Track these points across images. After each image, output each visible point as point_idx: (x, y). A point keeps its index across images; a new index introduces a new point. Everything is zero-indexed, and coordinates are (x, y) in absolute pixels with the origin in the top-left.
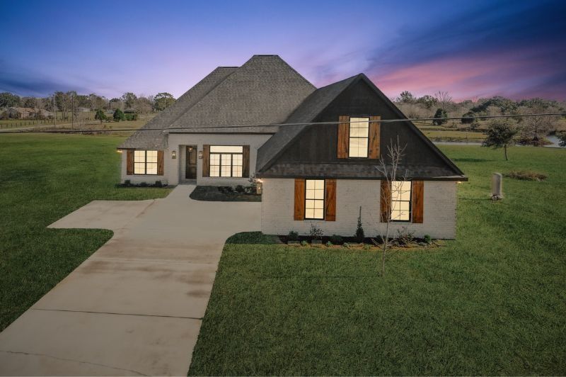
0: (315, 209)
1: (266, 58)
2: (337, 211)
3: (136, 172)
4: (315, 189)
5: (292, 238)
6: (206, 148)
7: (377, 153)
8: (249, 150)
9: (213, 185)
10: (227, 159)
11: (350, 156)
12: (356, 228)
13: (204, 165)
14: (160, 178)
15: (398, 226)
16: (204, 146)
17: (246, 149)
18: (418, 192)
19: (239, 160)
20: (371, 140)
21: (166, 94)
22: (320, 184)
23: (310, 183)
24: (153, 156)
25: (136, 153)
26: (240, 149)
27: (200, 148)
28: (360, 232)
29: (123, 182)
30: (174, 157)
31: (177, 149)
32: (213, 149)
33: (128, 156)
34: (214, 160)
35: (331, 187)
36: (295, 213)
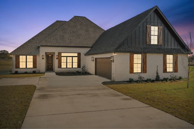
0: (137, 68)
1: (80, 17)
2: (147, 69)
3: (21, 67)
4: (138, 58)
5: (131, 81)
6: (60, 54)
7: (161, 42)
8: (80, 55)
9: (63, 72)
10: (69, 59)
11: (151, 44)
12: (156, 75)
13: (59, 62)
14: (35, 69)
15: (170, 74)
16: (59, 53)
17: (79, 54)
18: (176, 59)
19: (75, 60)
20: (159, 36)
21: (5, 51)
22: (140, 56)
23: (135, 56)
24: (30, 58)
25: (21, 57)
26: (76, 55)
27: (56, 54)
28: (158, 76)
29: (14, 72)
30: (43, 58)
31: (44, 54)
32: (63, 54)
33: (16, 59)
34: (63, 60)
35: (145, 57)
36: (130, 70)
